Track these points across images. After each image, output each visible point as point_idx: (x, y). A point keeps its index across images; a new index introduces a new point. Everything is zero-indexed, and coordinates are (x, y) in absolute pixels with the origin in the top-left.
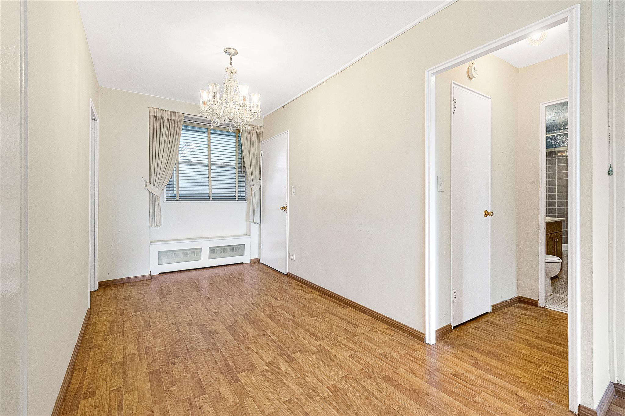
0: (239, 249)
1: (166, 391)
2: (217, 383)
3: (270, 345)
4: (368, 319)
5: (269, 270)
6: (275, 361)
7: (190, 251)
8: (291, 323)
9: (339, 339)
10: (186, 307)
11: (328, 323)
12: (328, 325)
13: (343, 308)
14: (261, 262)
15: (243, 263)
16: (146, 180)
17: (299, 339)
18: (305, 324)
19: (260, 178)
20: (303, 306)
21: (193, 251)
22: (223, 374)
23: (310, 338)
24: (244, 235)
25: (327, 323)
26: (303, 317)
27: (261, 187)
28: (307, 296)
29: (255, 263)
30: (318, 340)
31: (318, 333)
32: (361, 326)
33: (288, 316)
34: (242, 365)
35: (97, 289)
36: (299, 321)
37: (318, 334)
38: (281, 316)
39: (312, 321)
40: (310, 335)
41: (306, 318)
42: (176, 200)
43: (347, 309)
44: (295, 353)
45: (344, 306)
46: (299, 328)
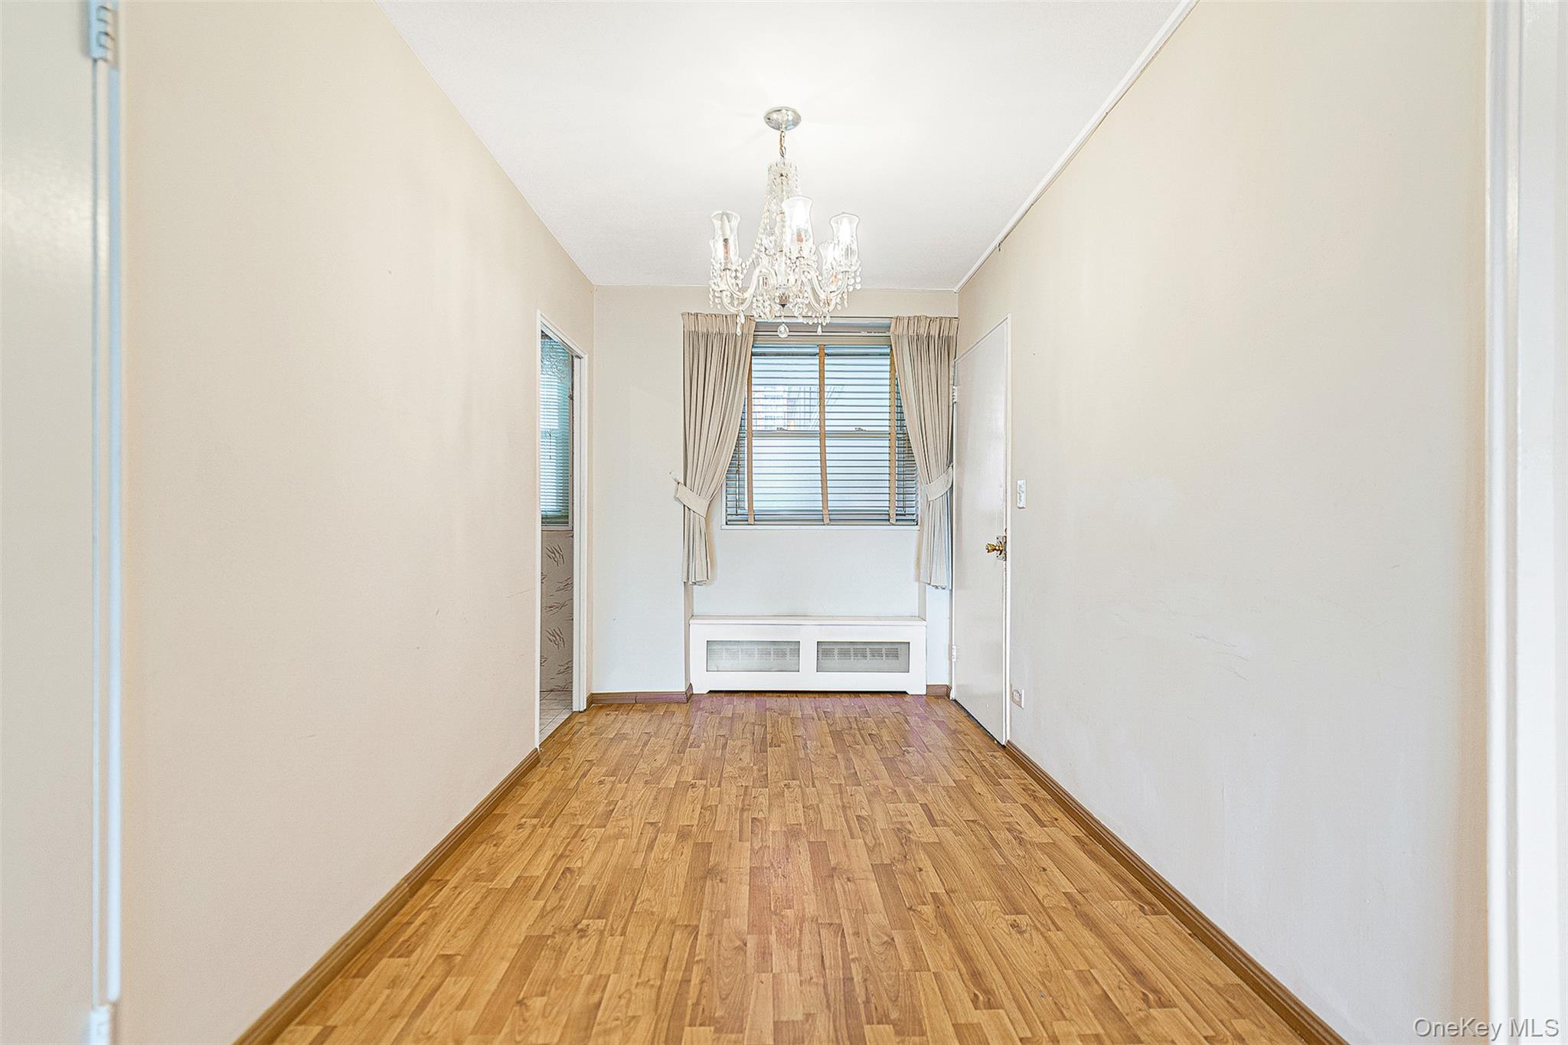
0: (895, 653)
1: (520, 1003)
2: (627, 1030)
3: (827, 964)
4: (1226, 984)
5: (966, 726)
6: (807, 1027)
7: (775, 647)
8: (928, 910)
9: (1060, 1027)
10: (800, 787)
11: (1052, 948)
12: (1051, 955)
13: (1142, 908)
14: (953, 695)
15: (905, 693)
16: (678, 478)
17: (921, 979)
18: (970, 929)
19: (951, 461)
20: (1000, 861)
21: (782, 647)
22: (656, 1010)
23: (959, 984)
24: (912, 617)
25: (1047, 950)
26: (978, 904)
27: (952, 485)
28: (1035, 834)
29: (938, 697)
30: (982, 1006)
31: (997, 977)
32: (1176, 1006)
33: (934, 884)
34: (717, 1001)
35: (585, 708)
36: (957, 912)
37: (995, 979)
38: (913, 879)
39: (999, 925)
40: (966, 977)
41: (988, 908)
42: (747, 523)
43: (1154, 918)
44: (878, 1023)
45: (1150, 904)
46: (945, 936)
